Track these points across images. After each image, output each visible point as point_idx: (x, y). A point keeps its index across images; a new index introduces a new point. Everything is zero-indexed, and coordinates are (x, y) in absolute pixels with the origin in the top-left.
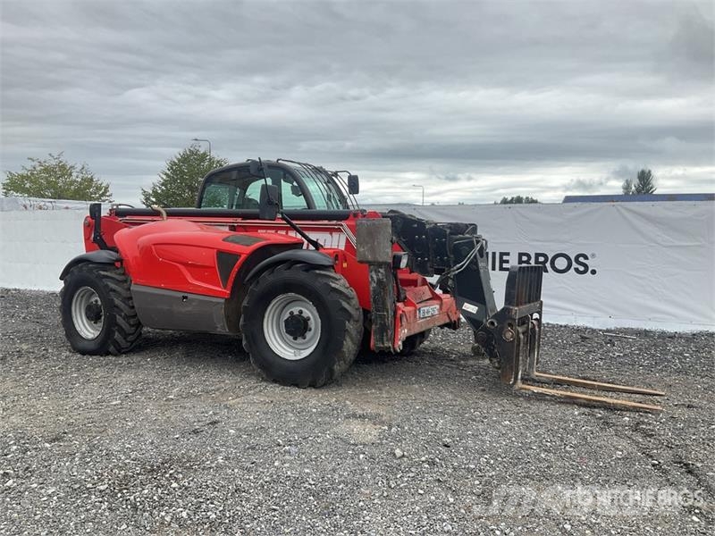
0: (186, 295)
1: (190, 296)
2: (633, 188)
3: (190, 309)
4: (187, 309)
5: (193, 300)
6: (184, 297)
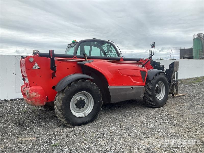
0: (132, 87)
1: (133, 87)
3: (134, 91)
4: (132, 92)
5: (135, 88)
6: (131, 88)
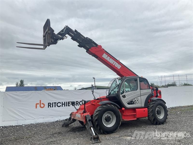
2: (19, 84)
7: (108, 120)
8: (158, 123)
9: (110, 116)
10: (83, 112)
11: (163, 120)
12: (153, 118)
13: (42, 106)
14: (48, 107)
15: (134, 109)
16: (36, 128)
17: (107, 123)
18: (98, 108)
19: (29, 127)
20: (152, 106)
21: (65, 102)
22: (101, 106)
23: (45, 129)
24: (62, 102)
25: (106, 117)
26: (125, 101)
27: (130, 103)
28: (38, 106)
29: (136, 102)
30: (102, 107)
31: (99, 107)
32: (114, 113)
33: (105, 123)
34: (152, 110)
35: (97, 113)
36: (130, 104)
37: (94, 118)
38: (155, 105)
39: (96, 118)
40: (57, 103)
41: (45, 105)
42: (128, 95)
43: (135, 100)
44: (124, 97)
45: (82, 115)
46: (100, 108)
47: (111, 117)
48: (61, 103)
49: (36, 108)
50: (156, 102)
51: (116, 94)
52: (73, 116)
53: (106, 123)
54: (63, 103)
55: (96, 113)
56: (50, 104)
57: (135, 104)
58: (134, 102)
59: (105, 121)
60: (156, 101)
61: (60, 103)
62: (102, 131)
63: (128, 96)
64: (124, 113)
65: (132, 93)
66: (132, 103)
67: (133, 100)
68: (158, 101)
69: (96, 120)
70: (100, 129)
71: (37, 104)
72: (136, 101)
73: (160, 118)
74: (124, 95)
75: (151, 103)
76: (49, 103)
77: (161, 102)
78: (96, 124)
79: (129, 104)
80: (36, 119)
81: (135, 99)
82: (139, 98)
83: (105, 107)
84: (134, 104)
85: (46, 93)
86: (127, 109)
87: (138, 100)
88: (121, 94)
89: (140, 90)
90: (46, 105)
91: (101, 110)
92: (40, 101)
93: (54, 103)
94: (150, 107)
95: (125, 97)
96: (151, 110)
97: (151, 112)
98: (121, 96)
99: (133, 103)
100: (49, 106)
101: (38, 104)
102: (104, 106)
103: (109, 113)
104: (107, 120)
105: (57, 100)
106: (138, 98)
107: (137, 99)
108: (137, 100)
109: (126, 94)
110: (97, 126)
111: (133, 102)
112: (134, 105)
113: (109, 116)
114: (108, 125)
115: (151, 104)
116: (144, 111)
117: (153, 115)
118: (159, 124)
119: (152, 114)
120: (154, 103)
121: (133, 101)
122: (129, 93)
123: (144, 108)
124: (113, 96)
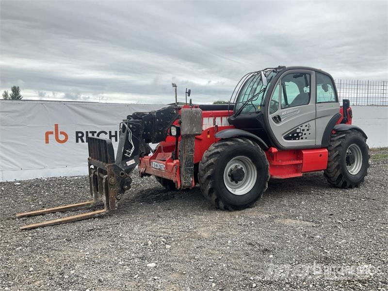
2: (9, 95)
7: (237, 177)
8: (348, 185)
9: (242, 168)
10: (172, 157)
11: (359, 176)
12: (339, 173)
13: (62, 137)
14: (77, 141)
15: (297, 152)
16: (48, 191)
17: (236, 186)
18: (212, 147)
19: (30, 187)
20: (338, 143)
21: (116, 132)
22: (221, 143)
23: (71, 193)
24: (110, 132)
25: (231, 170)
26: (278, 131)
27: (290, 135)
28: (52, 137)
29: (305, 134)
30: (224, 145)
31: (217, 145)
32: (253, 162)
33: (230, 184)
34: (338, 155)
35: (212, 160)
36: (291, 140)
37: (201, 172)
38: (345, 141)
39: (209, 173)
40: (97, 132)
41: (69, 137)
42: (288, 116)
43: (302, 128)
44: (277, 119)
45: (168, 164)
46: (217, 147)
47: (243, 170)
48: (108, 133)
49: (47, 142)
50: (348, 135)
51: (258, 112)
52: (144, 166)
53: (233, 185)
54: (113, 134)
55: (207, 160)
56: (80, 135)
57: (302, 138)
58: (300, 134)
59: (229, 181)
60: (349, 133)
61: (106, 133)
62: (222, 205)
63: (288, 118)
64: (273, 160)
65: (297, 109)
66: (295, 135)
67: (298, 128)
68: (353, 133)
69: (209, 178)
70: (217, 200)
71: (47, 134)
72: (303, 130)
73: (352, 172)
74: (278, 116)
75: (334, 137)
76: (77, 133)
77: (359, 135)
78: (209, 186)
79: (287, 138)
80: (49, 169)
81: (302, 126)
82: (312, 123)
83: (232, 145)
84: (299, 139)
85: (68, 107)
86: (283, 151)
87: (308, 130)
88: (271, 113)
89: (316, 103)
90: (72, 137)
91: (221, 151)
92: (56, 126)
93: (91, 132)
94: (333, 148)
95: (280, 119)
96: (335, 154)
97: (335, 157)
98: (270, 117)
99: (296, 137)
100: (79, 139)
101: (52, 133)
102: (229, 143)
103: (239, 160)
104: (235, 178)
105: (98, 126)
106: (309, 122)
107: (306, 126)
108: (307, 128)
109: (283, 113)
110: (209, 193)
111: (298, 133)
112: (300, 141)
113: (239, 168)
114: (237, 190)
115: (336, 138)
116: (321, 155)
117: (338, 165)
118: (351, 187)
119: (337, 163)
120: (343, 138)
121: (298, 131)
122: (290, 111)
123: (322, 148)
124: (247, 116)
